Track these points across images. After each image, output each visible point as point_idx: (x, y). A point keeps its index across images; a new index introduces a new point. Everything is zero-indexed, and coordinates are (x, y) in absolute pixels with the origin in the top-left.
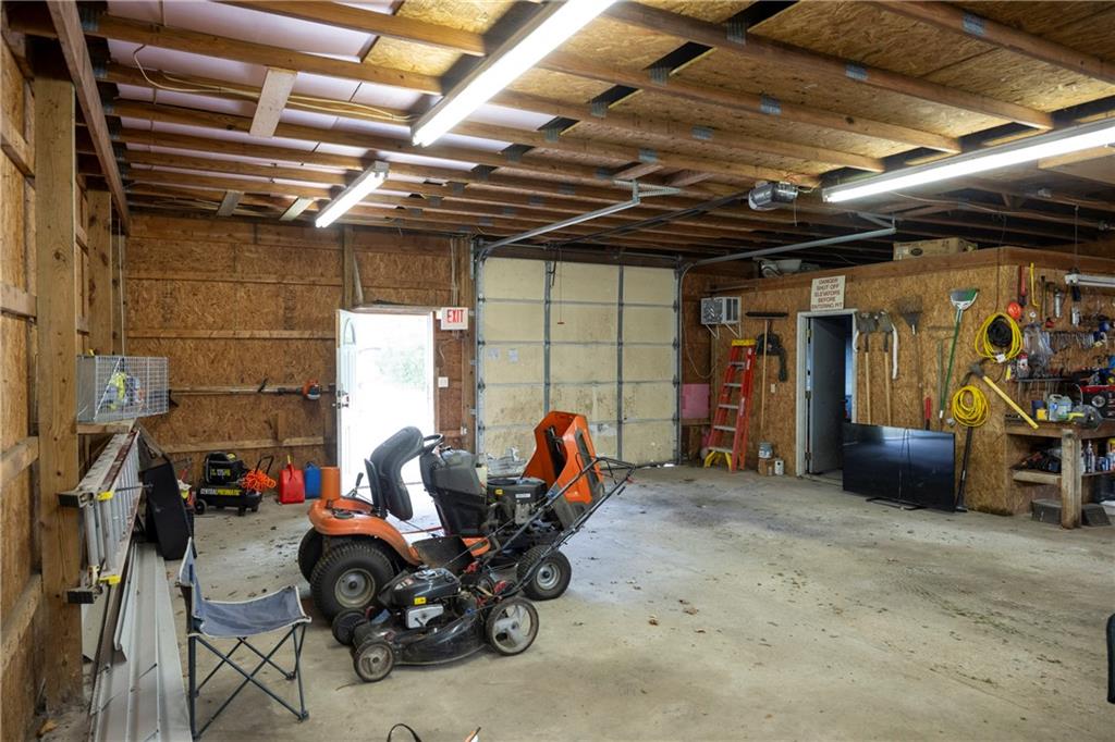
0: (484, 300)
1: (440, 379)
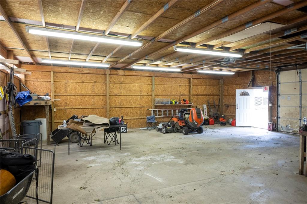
0: (280, 83)
1: (270, 104)
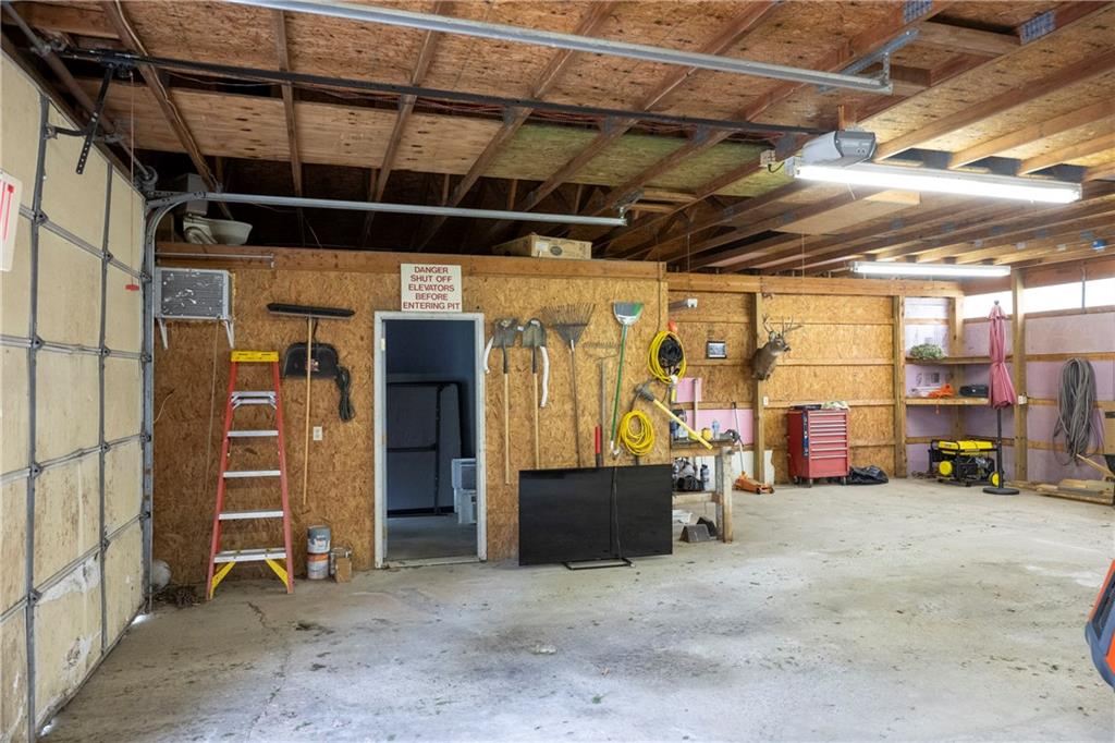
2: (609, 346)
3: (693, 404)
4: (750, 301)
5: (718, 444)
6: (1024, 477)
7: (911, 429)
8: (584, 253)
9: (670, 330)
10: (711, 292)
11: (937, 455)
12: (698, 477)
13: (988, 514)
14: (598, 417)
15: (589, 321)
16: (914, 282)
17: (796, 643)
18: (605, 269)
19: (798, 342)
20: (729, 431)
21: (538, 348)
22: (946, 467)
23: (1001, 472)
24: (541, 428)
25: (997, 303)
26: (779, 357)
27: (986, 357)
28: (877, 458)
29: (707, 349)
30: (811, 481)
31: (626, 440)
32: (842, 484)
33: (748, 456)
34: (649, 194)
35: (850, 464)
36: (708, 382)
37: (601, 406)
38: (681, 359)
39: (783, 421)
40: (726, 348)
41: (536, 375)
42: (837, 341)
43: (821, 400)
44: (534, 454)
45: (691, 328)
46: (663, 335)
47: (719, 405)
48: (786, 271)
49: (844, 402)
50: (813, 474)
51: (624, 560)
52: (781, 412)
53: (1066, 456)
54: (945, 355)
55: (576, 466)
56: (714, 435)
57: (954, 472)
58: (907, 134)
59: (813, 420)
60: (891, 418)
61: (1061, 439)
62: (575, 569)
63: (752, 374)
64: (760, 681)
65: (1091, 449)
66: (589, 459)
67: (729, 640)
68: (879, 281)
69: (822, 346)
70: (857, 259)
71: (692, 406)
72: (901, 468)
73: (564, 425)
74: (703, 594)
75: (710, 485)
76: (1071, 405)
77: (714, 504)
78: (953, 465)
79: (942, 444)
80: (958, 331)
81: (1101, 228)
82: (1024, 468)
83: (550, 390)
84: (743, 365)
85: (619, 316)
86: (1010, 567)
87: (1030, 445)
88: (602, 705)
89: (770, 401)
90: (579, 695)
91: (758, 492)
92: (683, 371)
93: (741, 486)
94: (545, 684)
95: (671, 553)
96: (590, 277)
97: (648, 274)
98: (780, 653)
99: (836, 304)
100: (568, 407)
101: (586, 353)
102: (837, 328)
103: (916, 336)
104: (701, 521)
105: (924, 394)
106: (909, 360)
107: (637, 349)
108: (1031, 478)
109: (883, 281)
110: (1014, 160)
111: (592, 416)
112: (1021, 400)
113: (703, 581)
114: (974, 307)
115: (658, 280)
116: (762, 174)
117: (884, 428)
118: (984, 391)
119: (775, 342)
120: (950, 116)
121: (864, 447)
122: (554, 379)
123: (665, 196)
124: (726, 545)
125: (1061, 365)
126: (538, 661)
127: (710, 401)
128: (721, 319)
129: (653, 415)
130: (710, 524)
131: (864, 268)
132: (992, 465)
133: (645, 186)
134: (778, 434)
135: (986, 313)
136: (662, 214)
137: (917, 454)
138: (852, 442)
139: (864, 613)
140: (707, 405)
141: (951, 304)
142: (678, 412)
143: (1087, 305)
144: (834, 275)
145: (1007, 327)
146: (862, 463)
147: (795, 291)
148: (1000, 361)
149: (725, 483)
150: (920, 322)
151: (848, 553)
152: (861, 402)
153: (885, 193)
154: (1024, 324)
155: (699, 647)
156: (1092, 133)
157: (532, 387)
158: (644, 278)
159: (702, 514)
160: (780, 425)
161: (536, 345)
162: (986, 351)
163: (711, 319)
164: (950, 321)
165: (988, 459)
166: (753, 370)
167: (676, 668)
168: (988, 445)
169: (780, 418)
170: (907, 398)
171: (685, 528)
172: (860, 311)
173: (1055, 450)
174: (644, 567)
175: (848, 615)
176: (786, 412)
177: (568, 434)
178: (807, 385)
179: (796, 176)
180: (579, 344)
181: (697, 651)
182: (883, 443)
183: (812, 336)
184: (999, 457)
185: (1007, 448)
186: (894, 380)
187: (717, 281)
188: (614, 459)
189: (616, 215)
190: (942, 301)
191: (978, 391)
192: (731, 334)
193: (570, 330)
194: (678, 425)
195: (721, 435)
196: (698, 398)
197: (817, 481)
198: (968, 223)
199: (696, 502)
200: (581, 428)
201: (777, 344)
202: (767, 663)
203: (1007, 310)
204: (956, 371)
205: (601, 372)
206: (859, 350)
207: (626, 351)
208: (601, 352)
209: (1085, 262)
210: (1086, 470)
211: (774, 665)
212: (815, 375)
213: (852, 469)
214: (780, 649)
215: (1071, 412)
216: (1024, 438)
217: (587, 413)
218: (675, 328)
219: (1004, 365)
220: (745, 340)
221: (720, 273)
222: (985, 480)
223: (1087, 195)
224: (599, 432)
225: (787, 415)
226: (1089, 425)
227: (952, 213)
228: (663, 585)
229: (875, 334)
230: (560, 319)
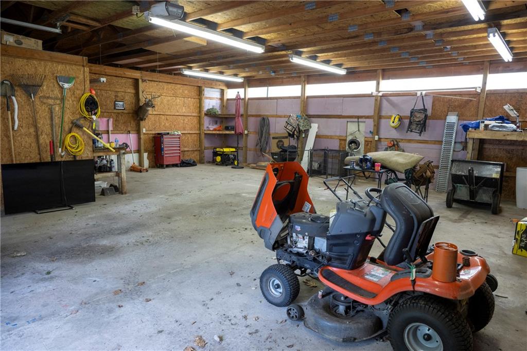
2: (56, 99)
3: (108, 131)
4: (136, 83)
5: (118, 149)
6: (246, 162)
7: (206, 143)
8: (37, 46)
9: (91, 92)
10: (116, 76)
11: (216, 154)
12: (109, 165)
13: (232, 176)
14: (51, 136)
15: (42, 84)
16: (208, 81)
17: (151, 233)
18: (51, 57)
19: (159, 104)
20: (124, 143)
21: (10, 97)
22: (219, 159)
23: (238, 160)
24: (15, 141)
25: (238, 93)
26: (150, 110)
27: (234, 115)
28: (193, 156)
29: (115, 105)
30: (165, 166)
31: (68, 148)
32: (178, 167)
33: (136, 156)
34: (73, 18)
35: (181, 158)
36: (116, 121)
37: (52, 130)
38: (97, 108)
39: (152, 140)
40: (125, 105)
41: (9, 112)
42: (177, 105)
43: (169, 131)
44: (11, 155)
45: (106, 93)
46: (87, 95)
47: (121, 132)
48: (153, 70)
49: (179, 132)
50: (166, 163)
51: (69, 206)
52: (151, 135)
53: (260, 154)
54: (220, 113)
55: (39, 161)
56: (116, 145)
57: (222, 160)
58: (199, 10)
59: (166, 140)
60: (199, 139)
61: (258, 147)
62: (40, 213)
63: (137, 118)
64: (133, 251)
65: (267, 151)
66: (47, 157)
67: (120, 236)
68: (194, 79)
69: (170, 106)
70: (184, 68)
71: (108, 132)
72: (202, 160)
73: (31, 140)
74: (109, 218)
75: (115, 168)
76: (262, 135)
77: (117, 178)
78: (221, 158)
79: (218, 149)
80: (225, 104)
81: (273, 66)
82: (246, 158)
83: (19, 121)
84: (133, 113)
85: (61, 83)
86: (237, 195)
87: (248, 149)
88: (52, 274)
89: (146, 131)
90: (38, 273)
91: (141, 172)
92: (99, 113)
93: (133, 169)
94: (18, 271)
95: (94, 201)
96: (42, 60)
97: (77, 62)
98: (143, 239)
99: (176, 88)
100: (32, 130)
101: (42, 102)
102: (176, 99)
103: (209, 104)
104: (111, 185)
105: (211, 129)
106: (206, 115)
107: (73, 101)
108: (248, 162)
109: (196, 79)
110: (241, 32)
111: (48, 135)
112: (246, 132)
113: (110, 212)
114: (231, 94)
115: (83, 66)
116: (134, 18)
117: (196, 143)
118: (233, 128)
119: (148, 103)
120: (216, 6)
121: (187, 151)
122: (22, 115)
123: (84, 21)
124: (123, 195)
125: (259, 119)
126: (14, 260)
127: (117, 130)
128: (122, 90)
129: (83, 135)
130: (115, 187)
131: (187, 72)
132: (235, 158)
133: (70, 13)
134: (150, 146)
135: (234, 97)
136: (83, 31)
137: (208, 154)
138: (182, 149)
139: (181, 218)
140: (116, 132)
141: (222, 92)
142: (97, 135)
143: (269, 96)
144: (175, 74)
145: (241, 103)
146: (186, 158)
147: (158, 80)
148: (239, 116)
149: (122, 167)
150: (210, 98)
151: (177, 195)
152: (186, 132)
153: (192, 37)
154: (248, 102)
155: (106, 241)
156: (267, 25)
157: (8, 119)
158: (75, 64)
159: (112, 182)
160: (151, 141)
161: (8, 95)
162: (234, 112)
163: (116, 90)
164: (222, 99)
165: (234, 155)
166: (138, 115)
167: (93, 252)
168: (234, 150)
169: (151, 138)
170: (205, 130)
171: (103, 189)
172: (186, 92)
173: (256, 151)
174: (79, 209)
175: (174, 219)
176: (154, 135)
177: (33, 145)
178: (164, 124)
179: (150, 21)
180: (38, 96)
181: (104, 243)
182: (195, 149)
183: (165, 101)
184: (237, 154)
185: (241, 151)
186: (200, 123)
187: (119, 71)
188: (62, 157)
189: (55, 27)
190: (219, 90)
191: (231, 128)
192: (127, 98)
193: (30, 88)
194: (98, 141)
195: (119, 145)
196: (111, 128)
197: (168, 166)
198: (227, 57)
199: (108, 177)
200: (41, 141)
201: (149, 104)
202: (137, 243)
203: (242, 96)
204: (224, 120)
205: (52, 113)
206: (186, 109)
207: (66, 102)
208: (51, 102)
209: (269, 79)
210: (265, 158)
211: (140, 244)
212: (167, 119)
213: (182, 160)
214: (143, 237)
215: (262, 137)
216: (246, 147)
217: (44, 134)
218: (94, 92)
219: (240, 118)
220: (134, 101)
221: (120, 67)
222: (233, 163)
223: (267, 51)
224: (52, 144)
225: (154, 137)
226: (267, 142)
227: (220, 52)
228: (89, 216)
229: (192, 102)
230: (24, 82)
